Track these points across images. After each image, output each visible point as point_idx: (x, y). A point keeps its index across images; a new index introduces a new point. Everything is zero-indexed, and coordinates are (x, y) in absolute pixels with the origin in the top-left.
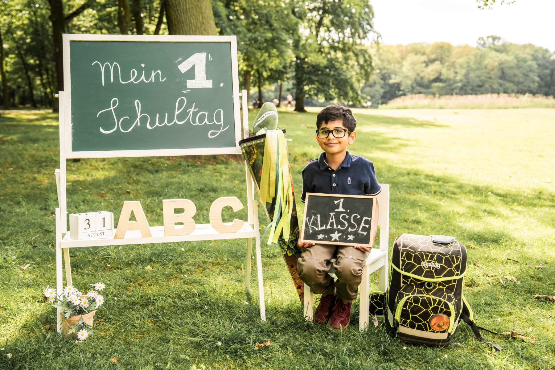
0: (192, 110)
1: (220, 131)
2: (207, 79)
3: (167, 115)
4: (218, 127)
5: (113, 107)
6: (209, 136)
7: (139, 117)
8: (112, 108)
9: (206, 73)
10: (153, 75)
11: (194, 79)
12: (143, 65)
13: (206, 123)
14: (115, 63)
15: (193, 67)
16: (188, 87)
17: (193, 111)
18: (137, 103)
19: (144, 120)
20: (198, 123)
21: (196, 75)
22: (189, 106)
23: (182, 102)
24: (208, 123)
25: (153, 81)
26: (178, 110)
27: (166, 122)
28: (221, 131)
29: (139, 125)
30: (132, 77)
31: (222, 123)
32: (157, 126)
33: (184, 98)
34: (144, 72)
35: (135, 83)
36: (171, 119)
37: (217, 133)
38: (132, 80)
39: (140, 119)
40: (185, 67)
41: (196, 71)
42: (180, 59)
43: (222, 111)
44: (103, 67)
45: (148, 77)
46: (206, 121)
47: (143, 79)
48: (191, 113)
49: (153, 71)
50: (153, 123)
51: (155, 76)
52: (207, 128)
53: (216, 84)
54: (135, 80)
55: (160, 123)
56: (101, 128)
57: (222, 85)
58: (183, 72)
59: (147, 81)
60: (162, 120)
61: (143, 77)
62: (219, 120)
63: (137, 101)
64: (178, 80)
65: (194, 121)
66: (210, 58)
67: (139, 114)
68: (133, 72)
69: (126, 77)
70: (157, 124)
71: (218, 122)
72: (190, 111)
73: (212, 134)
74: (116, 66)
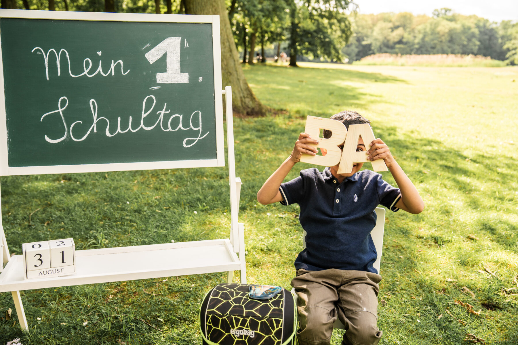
0: (163, 112)
1: (197, 139)
2: (182, 72)
3: (131, 118)
4: (195, 134)
5: (61, 108)
6: (185, 145)
7: (95, 122)
8: (60, 110)
9: (181, 65)
10: (113, 66)
11: (166, 72)
12: (100, 53)
13: (180, 128)
14: (62, 50)
15: (165, 56)
16: (158, 82)
17: (164, 114)
18: (93, 103)
19: (101, 125)
20: (170, 129)
21: (167, 66)
22: (159, 107)
23: (150, 101)
24: (182, 128)
25: (113, 74)
26: (146, 112)
27: (130, 127)
28: (199, 138)
29: (95, 131)
30: (85, 68)
31: (200, 128)
32: (119, 132)
33: (153, 97)
34: (101, 62)
35: (89, 76)
36: (136, 124)
37: (194, 141)
38: (86, 72)
39: (96, 124)
40: (154, 56)
41: (168, 60)
42: (148, 45)
43: (200, 113)
44: (46, 55)
45: (106, 68)
46: (180, 125)
47: (99, 71)
48: (162, 116)
49: (113, 61)
50: (113, 130)
51: (115, 68)
52: (182, 135)
53: (193, 79)
54: (90, 73)
55: (122, 129)
56: (46, 136)
57: (201, 80)
58: (151, 63)
59: (106, 74)
60: (124, 126)
61: (100, 69)
62: (196, 125)
63: (92, 100)
64: (144, 73)
65: (166, 127)
66: (186, 45)
67: (95, 117)
68: (87, 63)
69: (77, 69)
70: (119, 130)
71: (195, 127)
72: (160, 113)
73: (188, 143)
74: (63, 53)
